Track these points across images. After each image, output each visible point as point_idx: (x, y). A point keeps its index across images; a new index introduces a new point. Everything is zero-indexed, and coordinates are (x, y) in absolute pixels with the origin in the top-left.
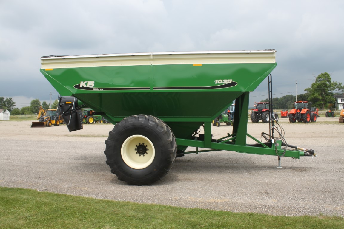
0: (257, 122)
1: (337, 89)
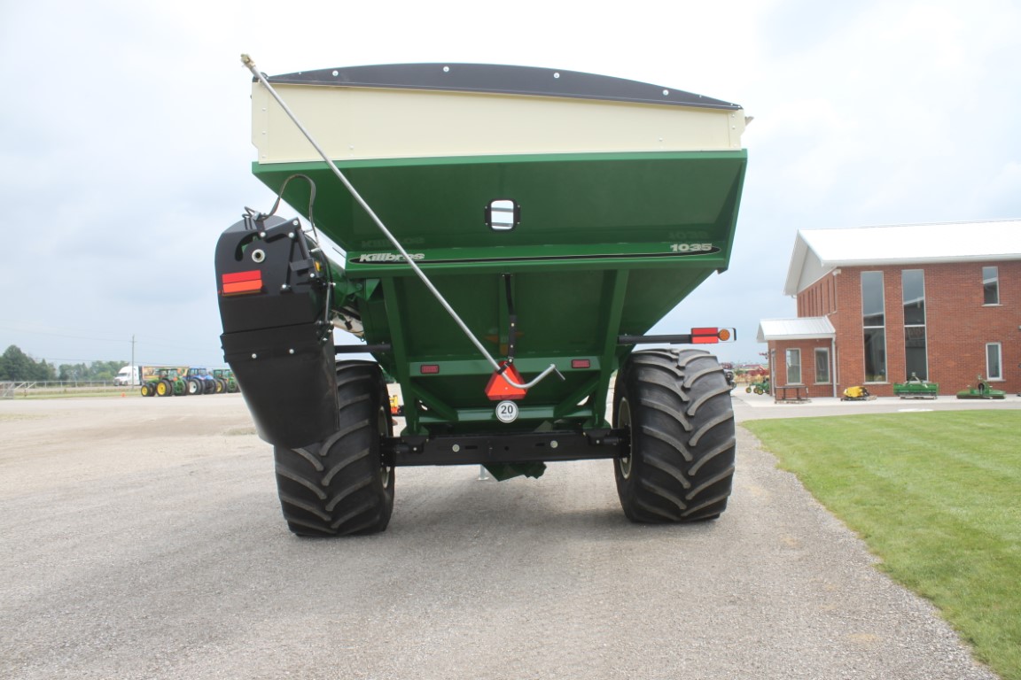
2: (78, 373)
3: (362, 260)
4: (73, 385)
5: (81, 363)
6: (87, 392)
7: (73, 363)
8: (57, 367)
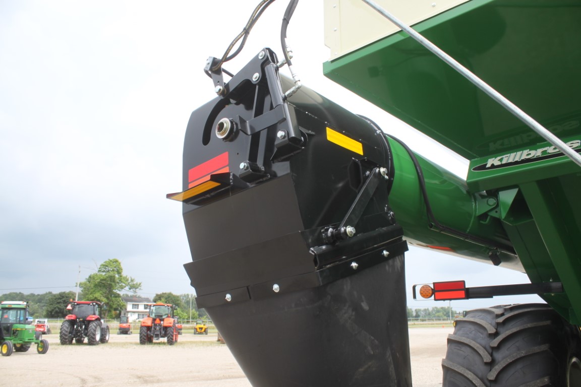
0: (71, 343)
1: (127, 288)
2: (425, 313)
3: (489, 165)
4: (423, 320)
5: (426, 308)
6: (426, 324)
7: (422, 308)
8: (414, 310)
